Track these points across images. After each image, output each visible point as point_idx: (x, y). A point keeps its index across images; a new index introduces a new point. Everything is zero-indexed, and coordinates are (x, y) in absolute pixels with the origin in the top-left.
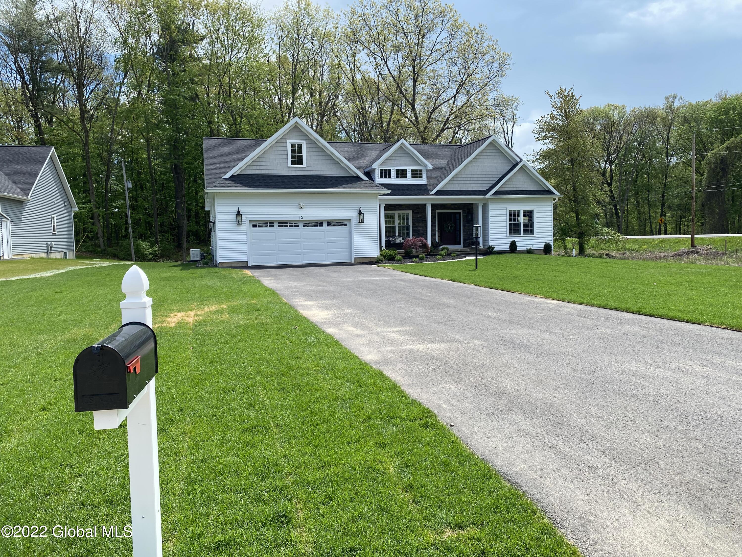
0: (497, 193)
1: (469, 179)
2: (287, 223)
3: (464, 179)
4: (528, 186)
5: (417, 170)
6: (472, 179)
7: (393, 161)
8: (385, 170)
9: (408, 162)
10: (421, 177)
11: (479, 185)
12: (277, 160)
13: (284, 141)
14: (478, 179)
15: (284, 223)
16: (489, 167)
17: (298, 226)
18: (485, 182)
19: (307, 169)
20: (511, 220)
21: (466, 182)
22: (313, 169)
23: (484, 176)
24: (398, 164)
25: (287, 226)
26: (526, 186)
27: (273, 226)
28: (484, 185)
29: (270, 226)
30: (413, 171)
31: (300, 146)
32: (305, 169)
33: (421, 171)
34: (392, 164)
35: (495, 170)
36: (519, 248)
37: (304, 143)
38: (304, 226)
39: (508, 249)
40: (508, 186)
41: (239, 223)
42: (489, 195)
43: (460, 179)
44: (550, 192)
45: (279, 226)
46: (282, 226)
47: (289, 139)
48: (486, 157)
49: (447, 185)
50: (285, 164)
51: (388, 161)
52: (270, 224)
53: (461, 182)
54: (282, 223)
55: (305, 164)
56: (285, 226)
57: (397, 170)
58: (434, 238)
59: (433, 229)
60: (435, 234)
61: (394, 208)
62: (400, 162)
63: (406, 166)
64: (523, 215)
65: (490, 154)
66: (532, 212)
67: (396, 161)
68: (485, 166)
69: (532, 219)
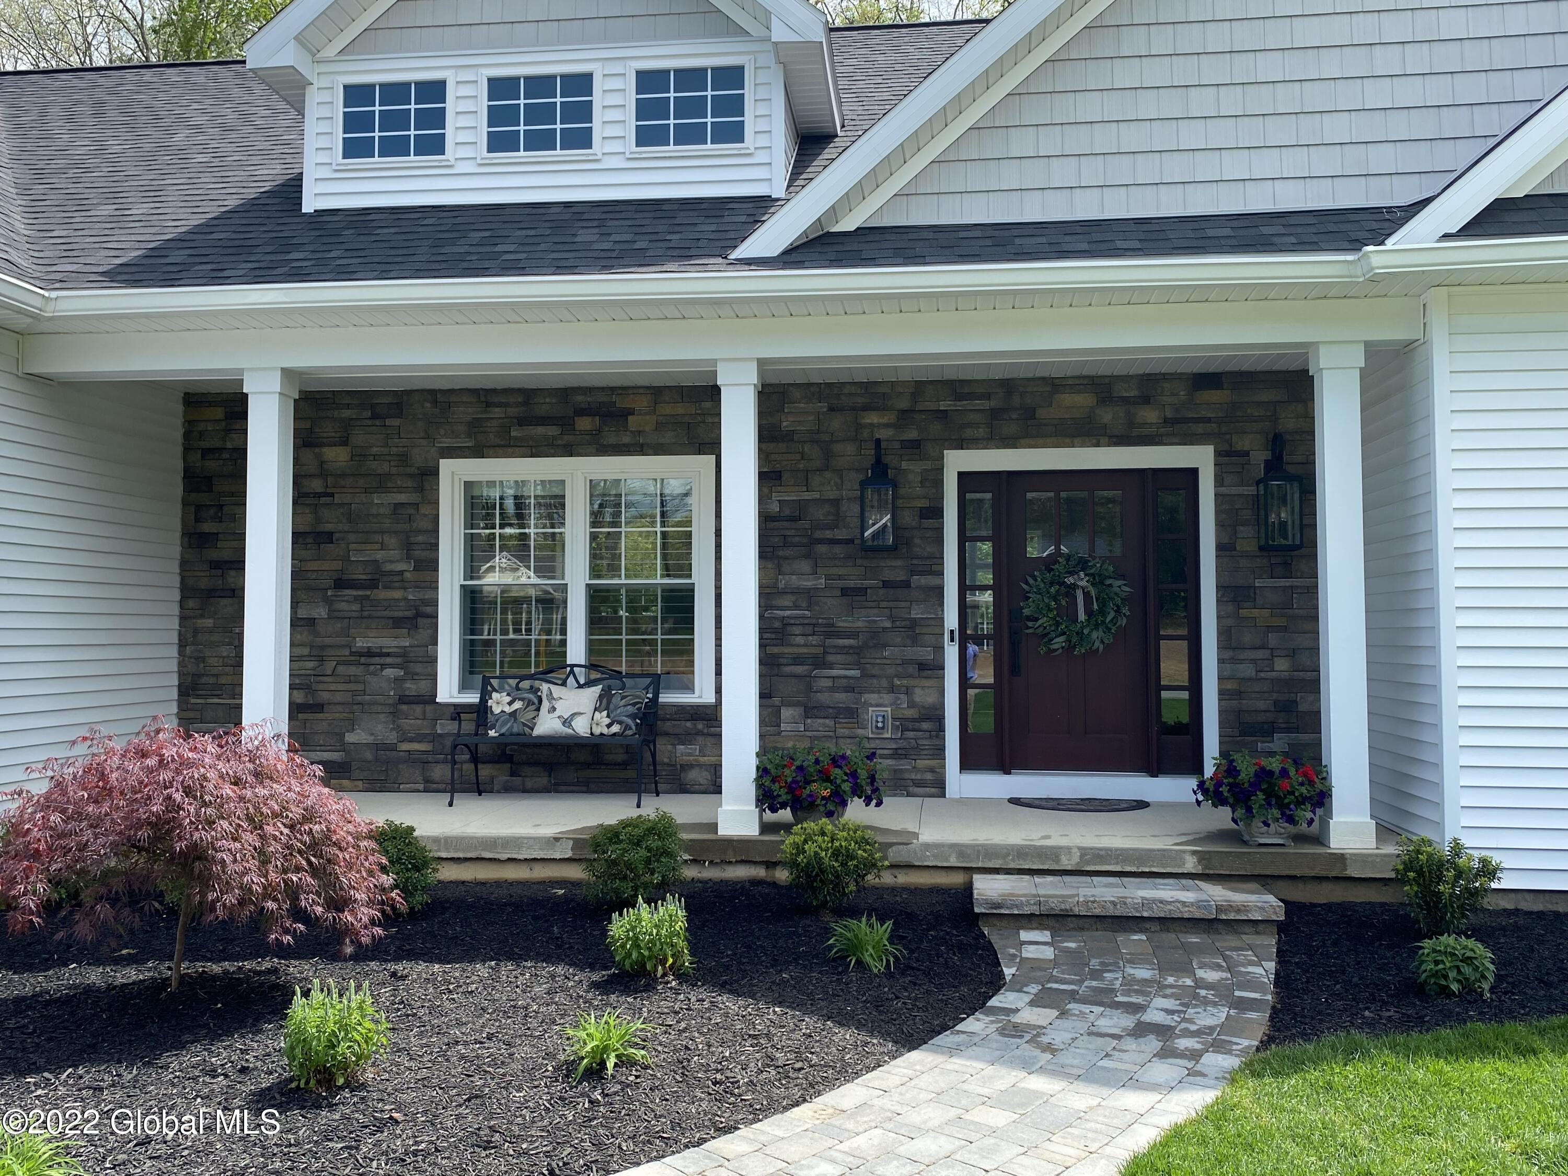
0: (1503, 220)
1: (1201, 101)
3: (1146, 104)
5: (689, 78)
7: (461, 10)
8: (394, 91)
9: (610, 6)
10: (734, 133)
11: (1326, 162)
24: (509, 32)
28: (1385, 160)
30: (646, 81)
33: (731, 79)
34: (460, 35)
42: (1411, 244)
43: (1090, 107)
49: (956, 178)
57: (499, 88)
58: (924, 696)
59: (914, 623)
60: (937, 668)
61: (553, 431)
62: (538, 10)
63: (583, 40)
67: (493, 11)
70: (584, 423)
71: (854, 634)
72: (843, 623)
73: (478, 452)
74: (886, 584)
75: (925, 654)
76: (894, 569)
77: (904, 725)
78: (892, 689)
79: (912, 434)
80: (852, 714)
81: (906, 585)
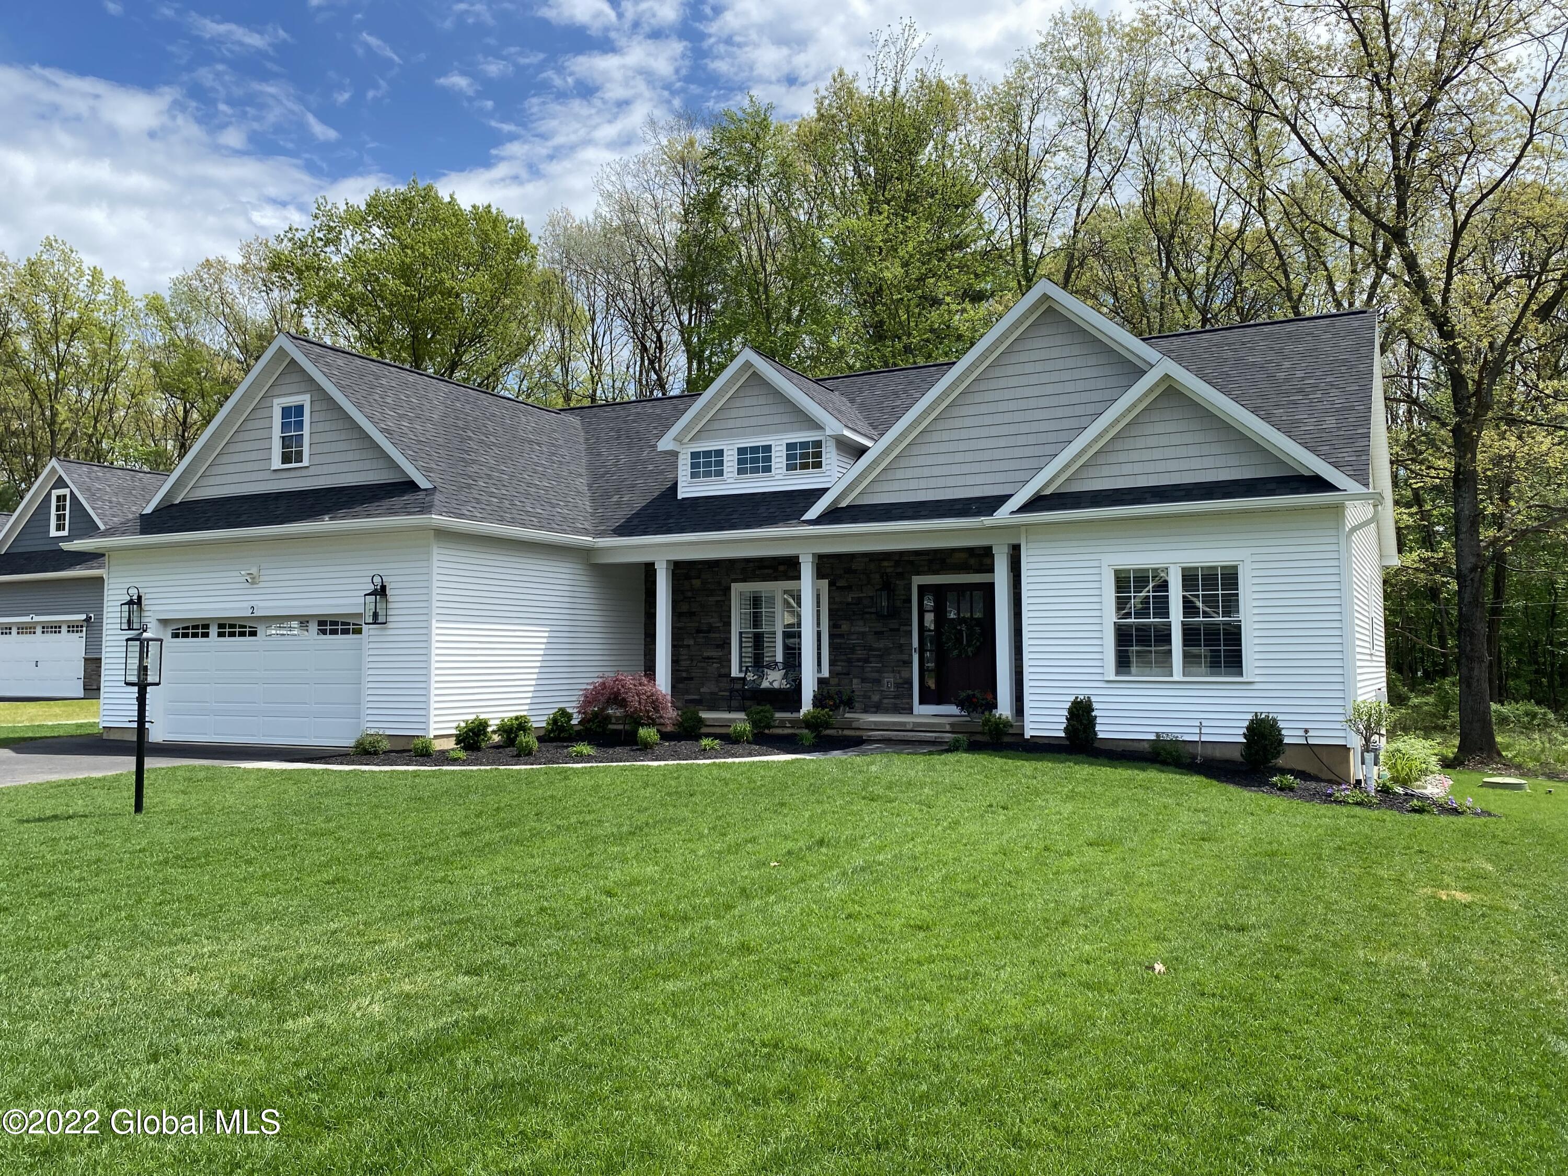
1: (959, 458)
2: (234, 626)
3: (941, 459)
4: (1208, 462)
5: (804, 445)
7: (731, 424)
8: (707, 454)
9: (777, 419)
10: (818, 464)
11: (1000, 478)
12: (254, 456)
13: (267, 403)
14: (997, 454)
15: (230, 626)
17: (253, 634)
18: (1025, 464)
19: (311, 471)
20: (1122, 608)
21: (946, 471)
22: (324, 470)
24: (743, 431)
25: (235, 634)
27: (208, 635)
29: (203, 635)
30: (791, 447)
32: (304, 473)
33: (818, 444)
34: (731, 432)
35: (1068, 412)
37: (305, 399)
40: (1106, 471)
41: (132, 627)
42: (1003, 514)
43: (930, 460)
45: (219, 635)
46: (224, 634)
47: (279, 396)
48: (1029, 368)
49: (878, 487)
51: (716, 425)
52: (203, 628)
53: (926, 472)
54: (225, 626)
55: (306, 461)
56: (230, 634)
57: (741, 451)
58: (905, 674)
59: (901, 645)
60: (910, 663)
61: (770, 571)
62: (753, 421)
63: (768, 433)
64: (1185, 587)
65: (1043, 354)
66: (1230, 577)
67: (738, 423)
68: (1023, 404)
69: (1231, 604)
70: (781, 568)
71: (879, 650)
72: (876, 645)
73: (744, 580)
74: (891, 630)
75: (905, 657)
76: (893, 624)
78: (893, 671)
79: (900, 570)
80: (878, 681)
81: (898, 630)
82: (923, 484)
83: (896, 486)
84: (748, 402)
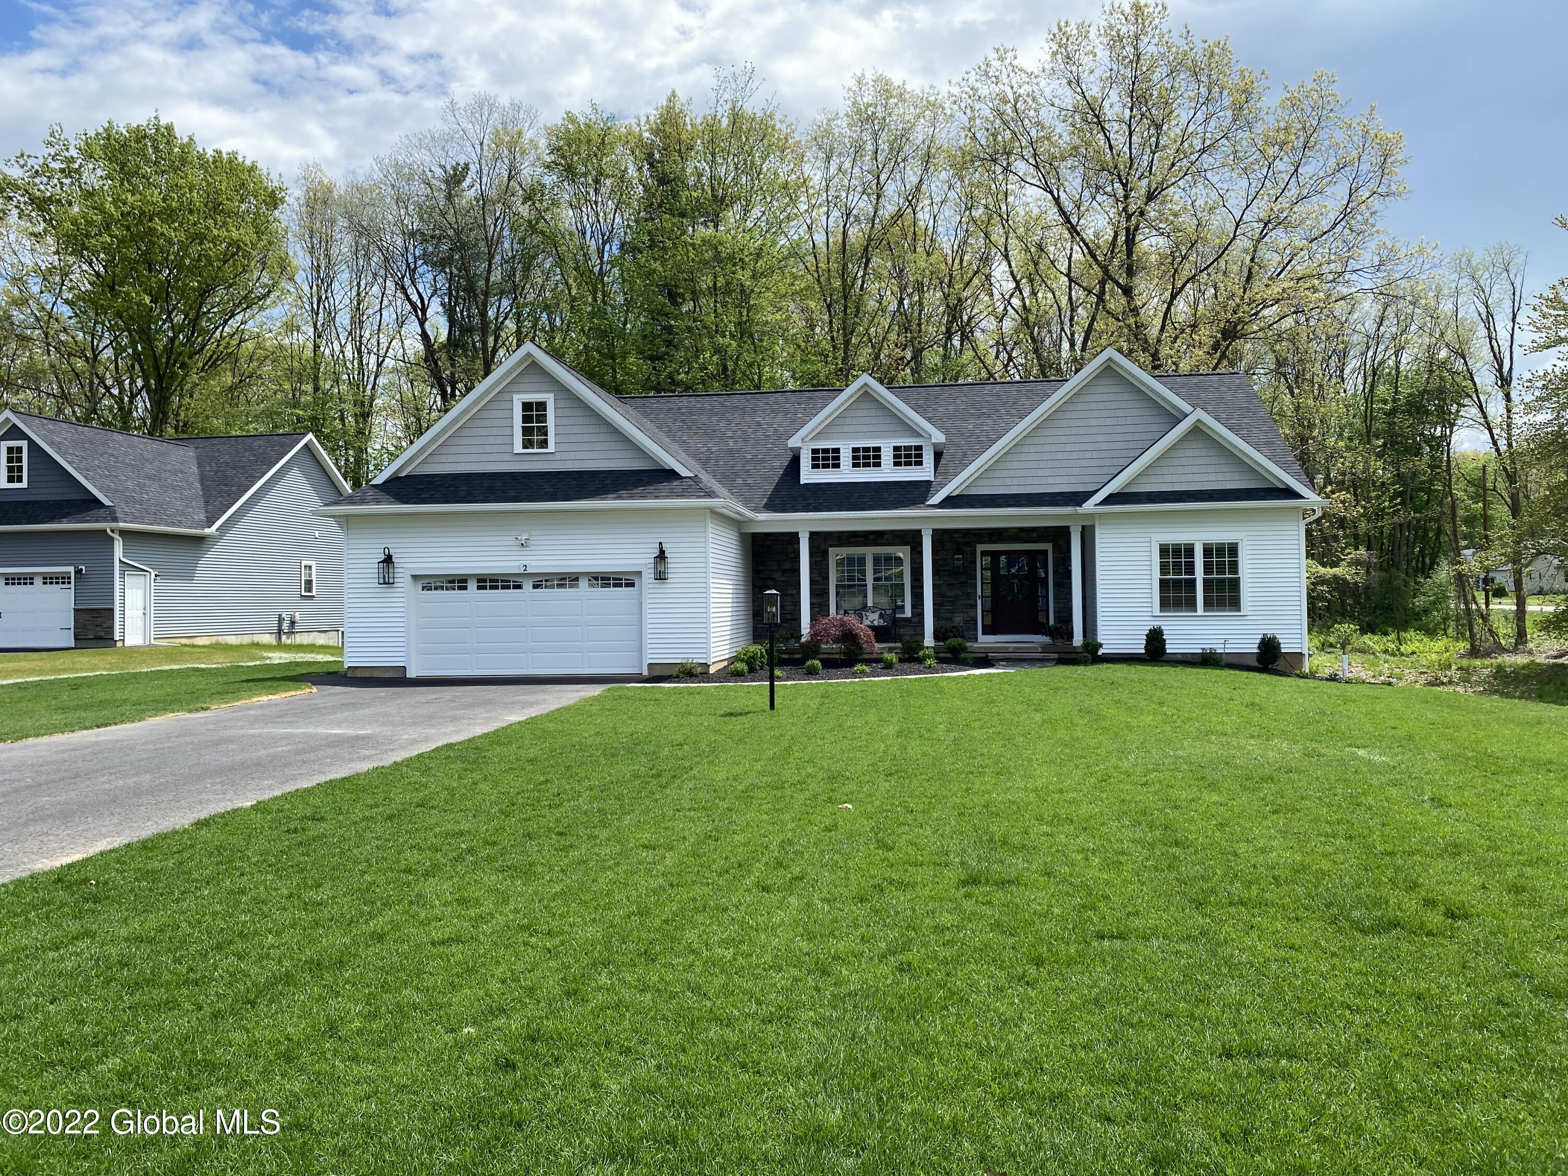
0: (1111, 499)
1: (1043, 464)
2: (497, 581)
3: (1029, 465)
4: (1220, 477)
5: (908, 448)
6: (1050, 464)
7: (846, 429)
8: (826, 451)
9: (885, 428)
10: (920, 463)
11: (1073, 480)
12: (491, 440)
13: (506, 397)
14: (1071, 464)
15: (491, 581)
16: (1103, 430)
17: (519, 587)
18: (1091, 471)
19: (557, 456)
20: (1164, 568)
21: (1033, 473)
22: (572, 456)
23: (1088, 455)
24: (857, 435)
25: (496, 588)
26: (1212, 477)
27: (465, 588)
28: (1087, 479)
29: (460, 588)
30: (896, 449)
31: (542, 406)
32: (550, 457)
33: (919, 448)
34: (844, 435)
35: (1121, 437)
36: (1170, 648)
37: (549, 398)
38: (535, 587)
39: (1139, 648)
40: (1154, 479)
41: (387, 582)
42: (1089, 506)
43: (1015, 465)
44: (1289, 493)
45: (479, 588)
46: (484, 588)
47: (518, 392)
48: (1093, 406)
49: (981, 482)
50: (508, 448)
51: (835, 429)
52: (459, 582)
53: (1019, 473)
54: (485, 581)
55: (551, 447)
56: (492, 588)
57: (855, 450)
58: (971, 614)
59: (968, 594)
60: (975, 606)
61: (862, 540)
62: (865, 428)
63: (878, 437)
64: (1205, 556)
65: (1105, 398)
66: (1233, 549)
67: (852, 429)
68: (1089, 430)
69: (1234, 567)
71: (951, 597)
72: (949, 593)
73: (840, 545)
74: (960, 582)
75: (972, 602)
76: (963, 579)
77: (966, 622)
78: (963, 612)
79: (967, 541)
80: (951, 619)
81: (967, 583)
82: (1016, 481)
83: (995, 482)
84: (860, 413)
